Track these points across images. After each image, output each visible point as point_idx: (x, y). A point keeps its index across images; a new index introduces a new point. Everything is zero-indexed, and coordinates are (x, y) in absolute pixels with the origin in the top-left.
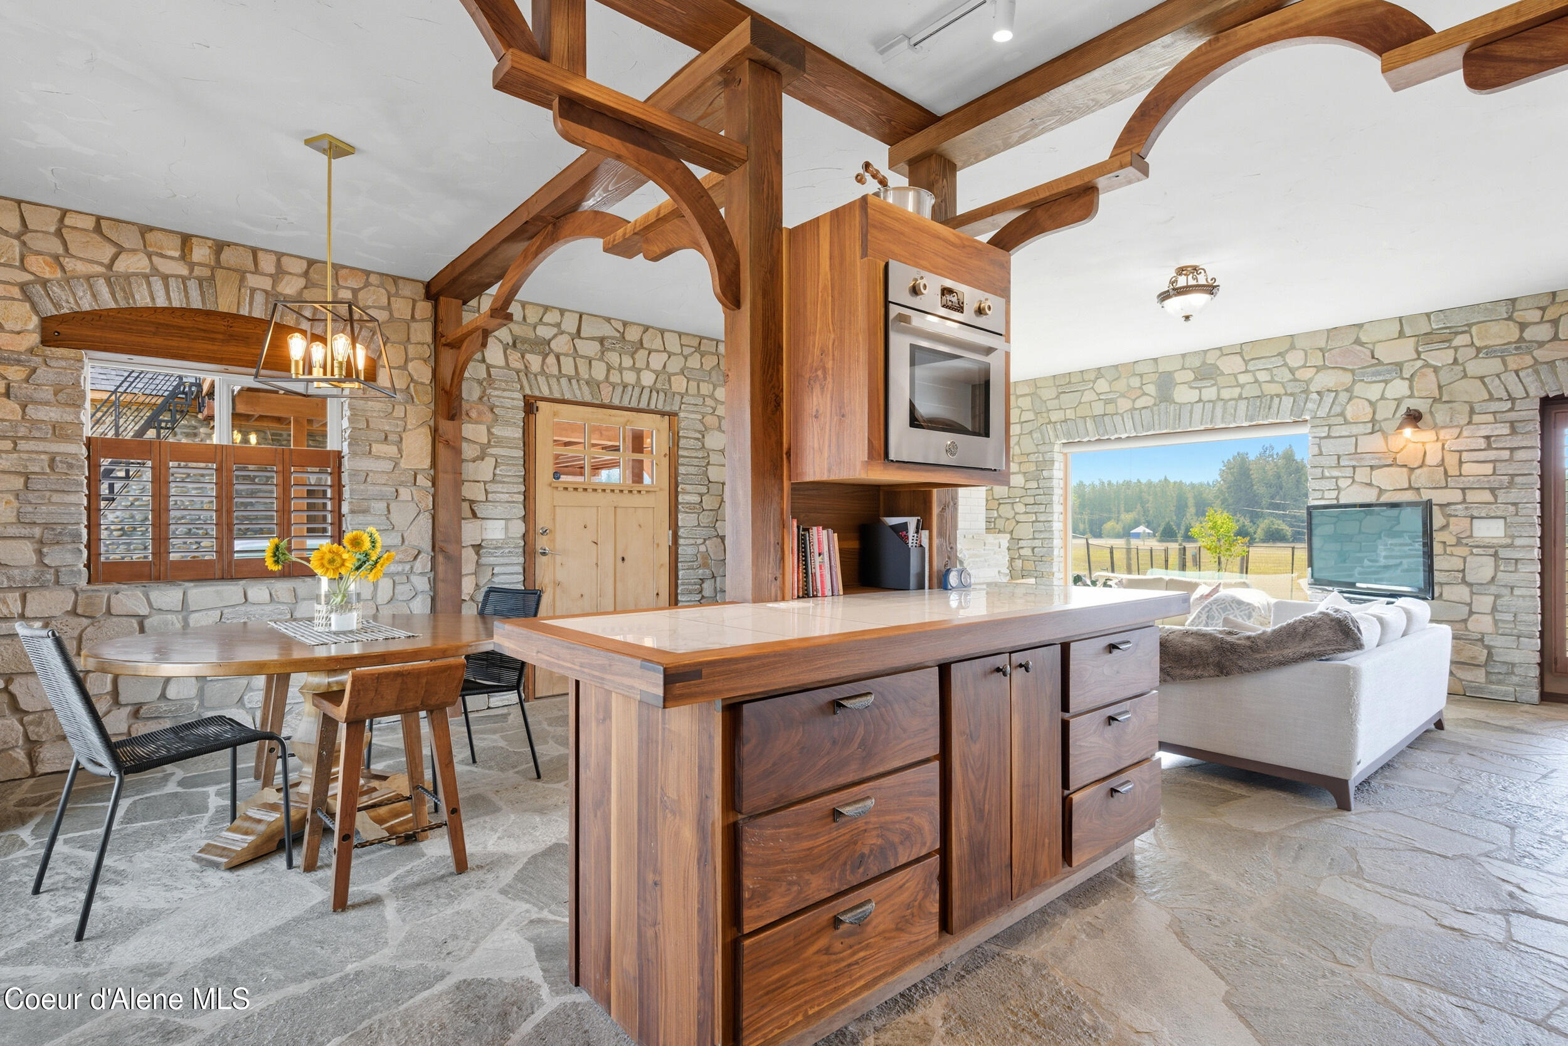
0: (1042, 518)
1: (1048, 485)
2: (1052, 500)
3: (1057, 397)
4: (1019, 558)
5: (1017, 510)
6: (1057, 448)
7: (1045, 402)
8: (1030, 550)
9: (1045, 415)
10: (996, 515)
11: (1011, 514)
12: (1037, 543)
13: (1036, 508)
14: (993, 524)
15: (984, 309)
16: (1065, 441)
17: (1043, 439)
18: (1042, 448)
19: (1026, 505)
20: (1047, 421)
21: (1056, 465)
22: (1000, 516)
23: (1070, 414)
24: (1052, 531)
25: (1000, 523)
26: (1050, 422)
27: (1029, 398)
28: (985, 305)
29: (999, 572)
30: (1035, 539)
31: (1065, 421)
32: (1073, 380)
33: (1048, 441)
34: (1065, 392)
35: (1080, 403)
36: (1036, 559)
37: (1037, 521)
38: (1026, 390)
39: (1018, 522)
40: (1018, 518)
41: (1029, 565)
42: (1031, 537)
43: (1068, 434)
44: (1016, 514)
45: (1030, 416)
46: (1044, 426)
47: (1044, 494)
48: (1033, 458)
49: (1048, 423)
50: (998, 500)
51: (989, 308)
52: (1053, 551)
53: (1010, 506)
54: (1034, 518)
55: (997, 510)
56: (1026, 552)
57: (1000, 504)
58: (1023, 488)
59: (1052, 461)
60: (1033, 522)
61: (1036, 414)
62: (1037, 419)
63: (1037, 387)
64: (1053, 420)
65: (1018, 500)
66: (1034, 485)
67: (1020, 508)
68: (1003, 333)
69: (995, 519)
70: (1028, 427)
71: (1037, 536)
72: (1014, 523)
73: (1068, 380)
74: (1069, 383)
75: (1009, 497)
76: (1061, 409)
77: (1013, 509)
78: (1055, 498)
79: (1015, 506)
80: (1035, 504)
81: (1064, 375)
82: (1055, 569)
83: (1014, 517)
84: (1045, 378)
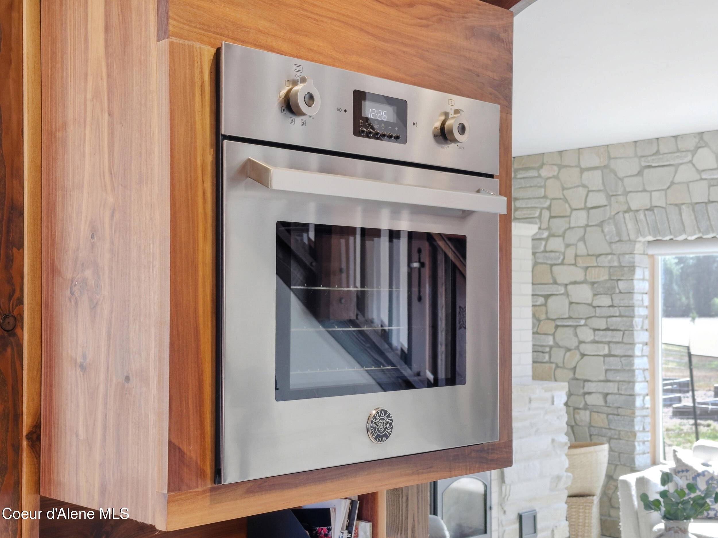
0: (617, 350)
1: (626, 302)
2: (632, 326)
3: (640, 173)
4: (586, 407)
5: (582, 337)
6: (639, 248)
7: (621, 179)
8: (601, 397)
9: (621, 199)
10: (551, 343)
11: (573, 343)
12: (612, 388)
13: (609, 336)
14: (547, 357)
15: (451, 132)
16: (650, 238)
17: (619, 234)
18: (619, 248)
19: (595, 330)
20: (625, 208)
21: (638, 273)
22: (557, 345)
23: (658, 199)
24: (633, 371)
25: (558, 355)
26: (629, 210)
27: (598, 174)
28: (452, 123)
29: (553, 441)
30: (607, 381)
31: (651, 209)
32: (663, 149)
33: (625, 238)
34: (650, 167)
35: (672, 183)
36: (609, 411)
37: (610, 355)
38: (595, 162)
39: (583, 355)
40: (585, 348)
41: (600, 420)
42: (602, 378)
43: (656, 230)
44: (581, 342)
45: (598, 199)
46: (621, 214)
47: (620, 316)
48: (604, 261)
49: (625, 212)
50: (554, 320)
51: (462, 129)
52: (634, 402)
53: (570, 331)
54: (606, 351)
55: (553, 335)
56: (595, 400)
57: (557, 327)
58: (590, 305)
59: (632, 269)
60: (605, 356)
61: (609, 197)
62: (610, 204)
63: (610, 158)
64: (634, 207)
65: (582, 322)
66: (605, 301)
67: (586, 334)
68: (495, 172)
69: (551, 347)
70: (597, 216)
71: (610, 376)
72: (578, 357)
73: (654, 150)
74: (657, 153)
75: (570, 318)
76: (644, 191)
77: (576, 335)
78: (637, 321)
79: (579, 330)
80: (607, 329)
81: (649, 141)
82: (638, 427)
83: (577, 348)
84: (623, 145)
